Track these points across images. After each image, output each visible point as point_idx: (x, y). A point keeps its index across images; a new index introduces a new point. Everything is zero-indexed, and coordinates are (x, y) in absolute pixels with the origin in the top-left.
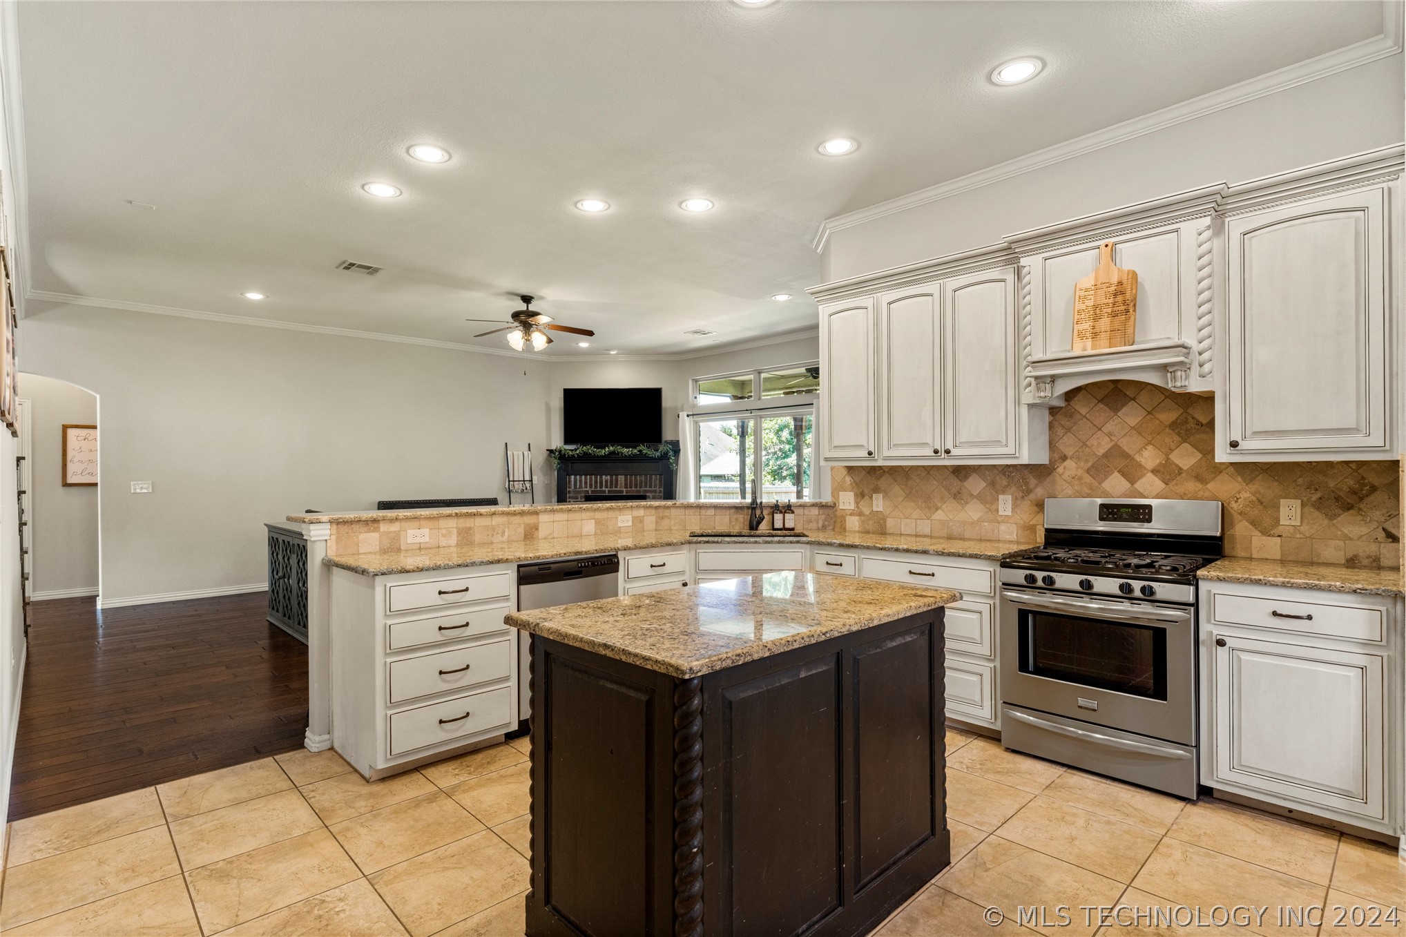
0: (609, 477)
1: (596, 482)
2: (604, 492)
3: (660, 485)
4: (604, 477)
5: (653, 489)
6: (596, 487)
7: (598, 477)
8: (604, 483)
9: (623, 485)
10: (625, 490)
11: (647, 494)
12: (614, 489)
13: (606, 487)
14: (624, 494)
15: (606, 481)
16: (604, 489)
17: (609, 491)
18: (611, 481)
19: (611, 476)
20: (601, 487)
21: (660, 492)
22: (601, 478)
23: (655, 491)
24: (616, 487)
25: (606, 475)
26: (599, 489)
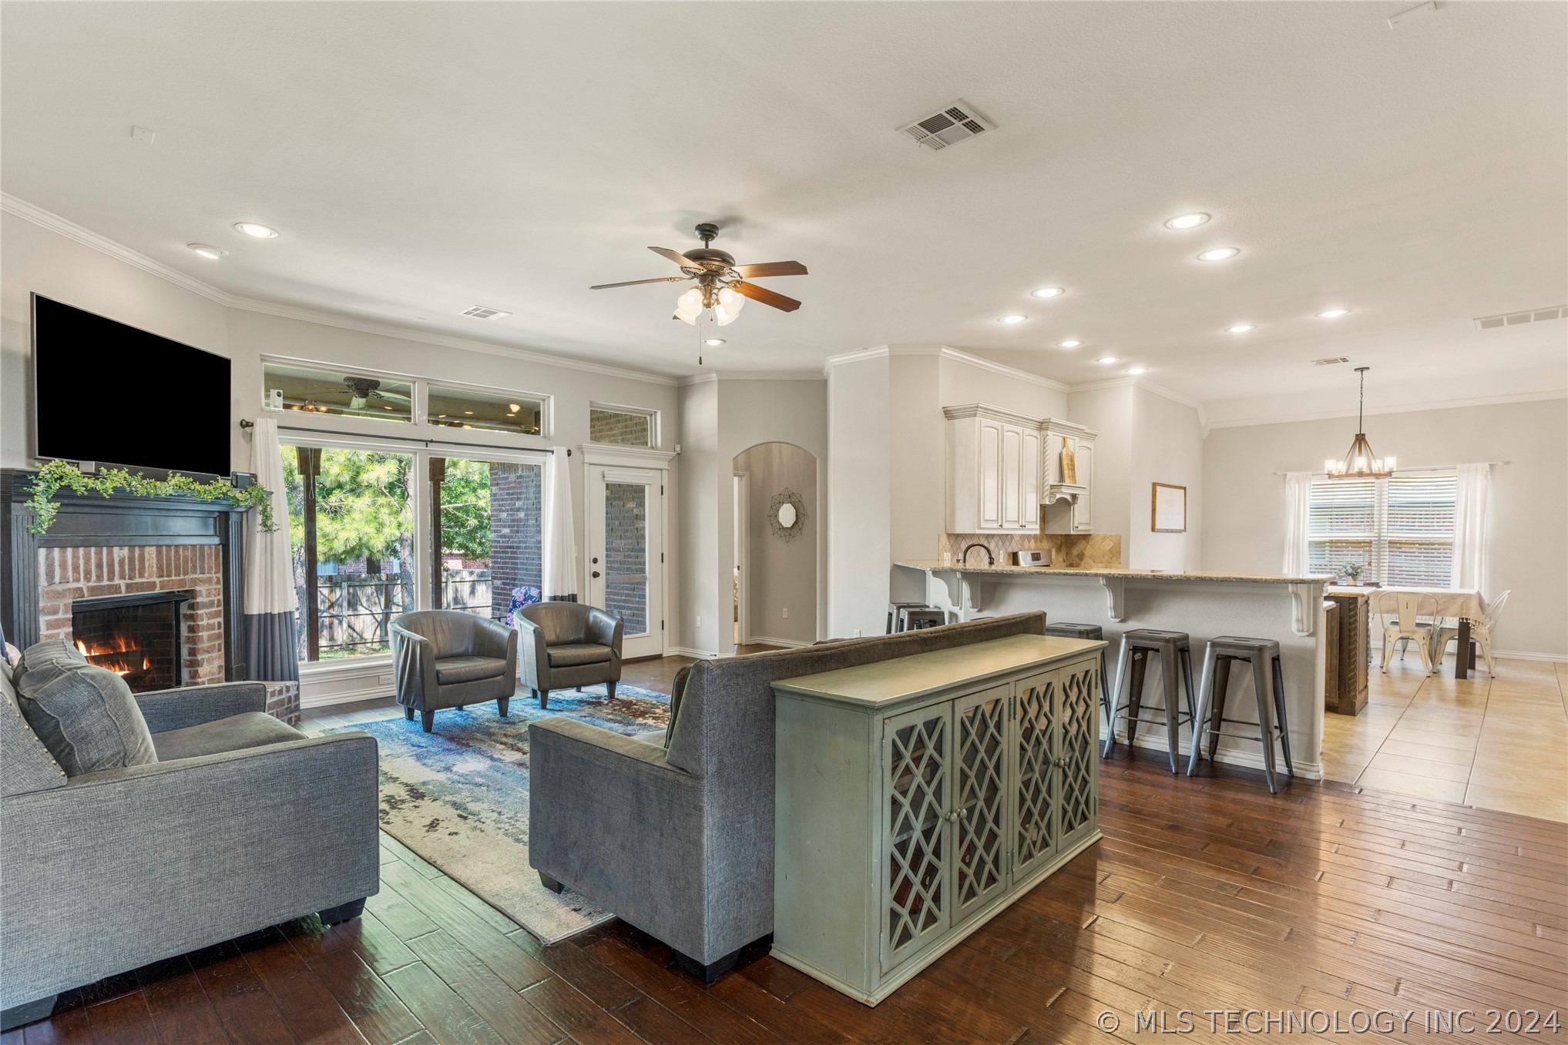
0: (126, 551)
1: (99, 566)
2: (117, 588)
3: (217, 565)
4: (116, 550)
5: (207, 575)
6: (99, 578)
7: (105, 550)
8: (117, 568)
9: (155, 569)
10: (158, 580)
11: (198, 588)
12: (138, 580)
13: (122, 577)
14: (158, 590)
15: (122, 563)
16: (117, 581)
17: (129, 587)
18: (132, 560)
19: (132, 547)
20: (111, 578)
21: (218, 582)
22: (110, 554)
23: (210, 581)
24: (141, 575)
25: (121, 547)
26: (105, 582)
